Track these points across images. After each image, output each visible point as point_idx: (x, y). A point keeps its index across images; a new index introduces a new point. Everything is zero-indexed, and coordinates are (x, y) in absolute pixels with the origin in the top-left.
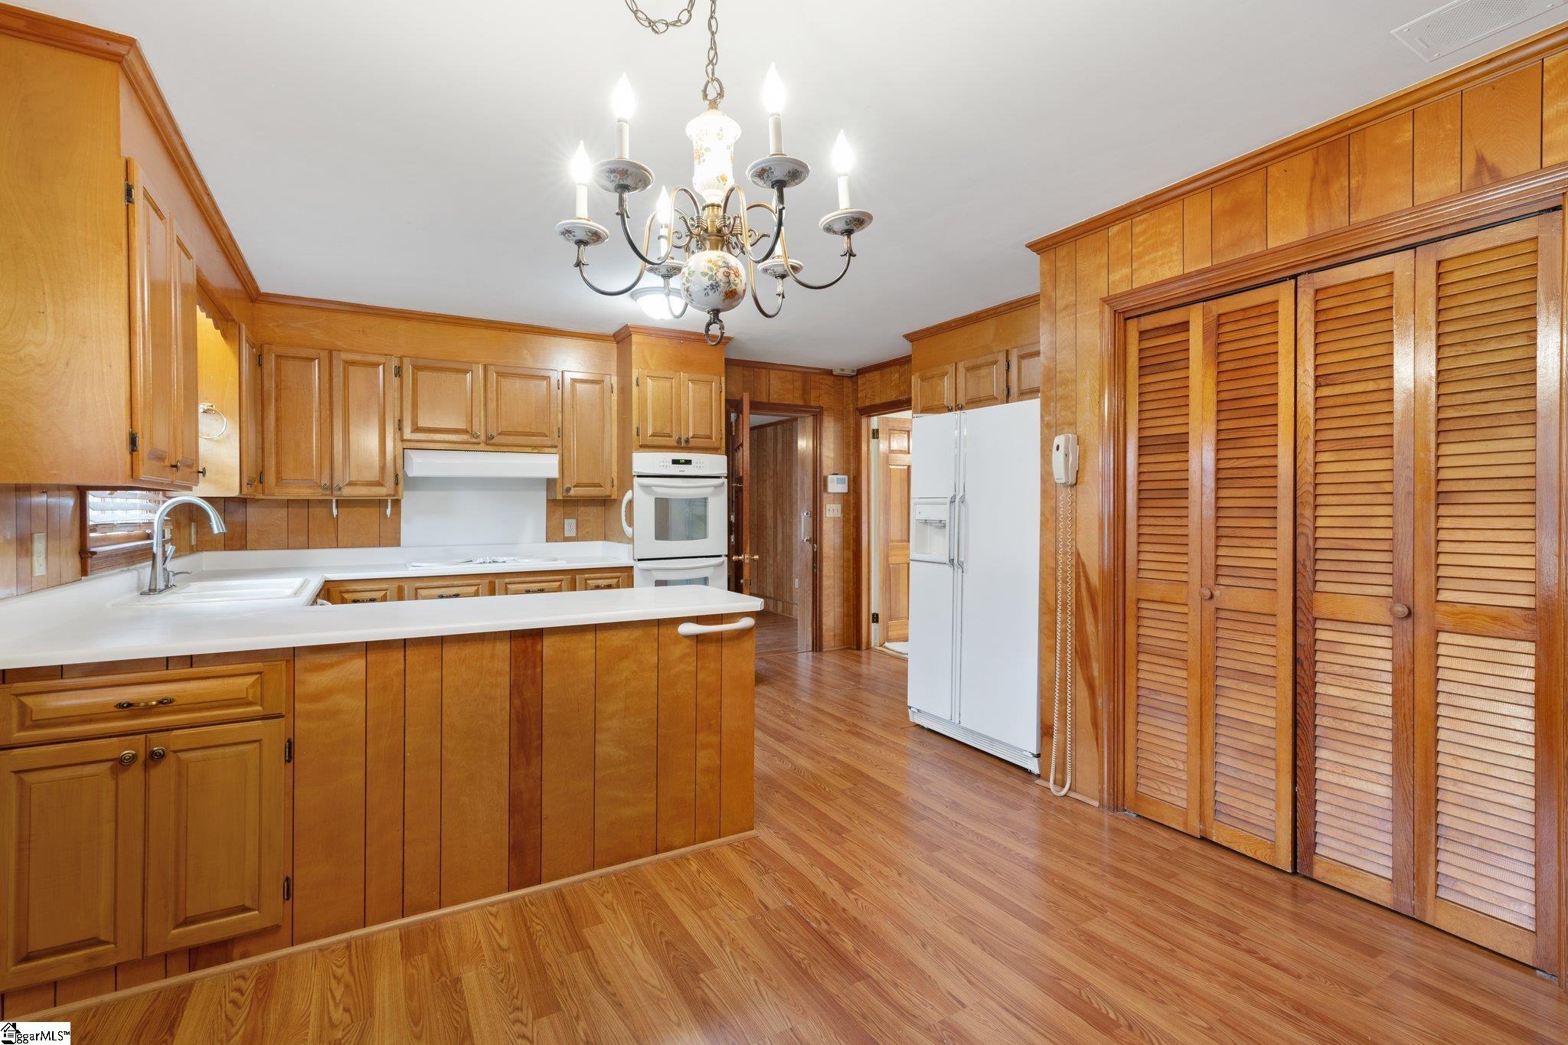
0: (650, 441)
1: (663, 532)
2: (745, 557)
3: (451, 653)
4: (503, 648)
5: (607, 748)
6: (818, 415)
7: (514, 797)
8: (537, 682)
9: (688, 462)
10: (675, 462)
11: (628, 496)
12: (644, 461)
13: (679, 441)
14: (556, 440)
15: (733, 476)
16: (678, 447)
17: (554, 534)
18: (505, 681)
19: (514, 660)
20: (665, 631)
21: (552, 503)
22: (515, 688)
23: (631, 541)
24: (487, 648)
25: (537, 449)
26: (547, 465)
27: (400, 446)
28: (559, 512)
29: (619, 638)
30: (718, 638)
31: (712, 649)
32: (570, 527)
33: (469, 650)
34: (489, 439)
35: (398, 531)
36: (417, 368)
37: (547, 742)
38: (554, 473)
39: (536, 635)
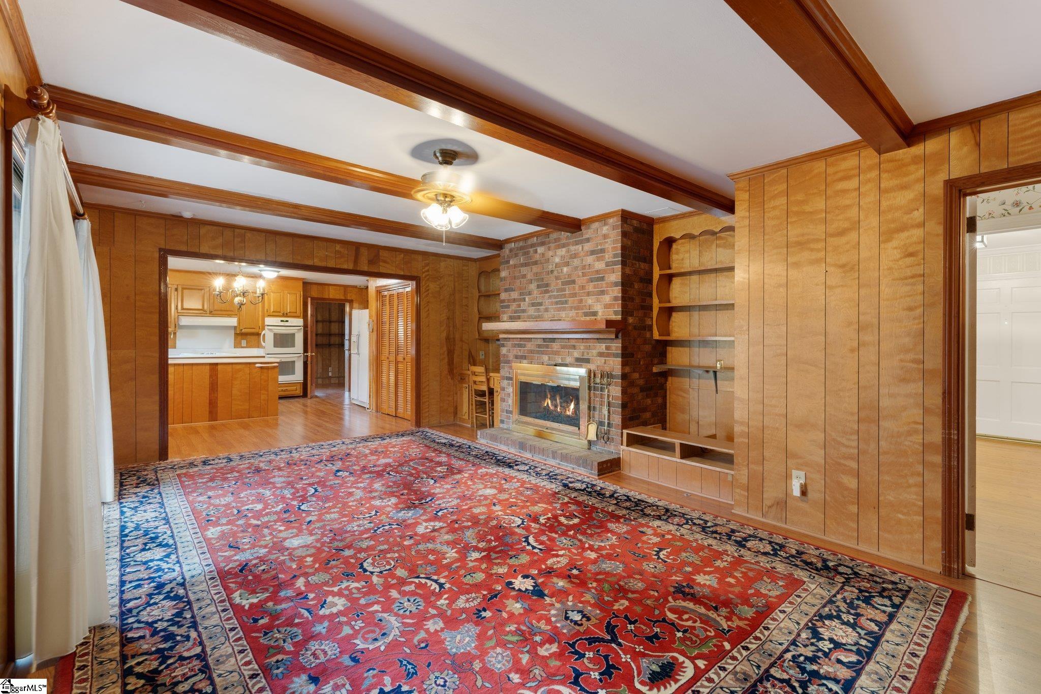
0: (271, 314)
1: (276, 345)
2: (309, 354)
3: (194, 368)
4: (208, 367)
5: (235, 392)
6: (351, 302)
7: (210, 400)
8: (216, 375)
9: (287, 321)
10: (282, 321)
11: (263, 332)
12: (269, 321)
13: (283, 314)
14: (237, 313)
15: (305, 326)
16: (283, 316)
17: (237, 345)
18: (208, 375)
19: (211, 370)
20: (252, 366)
21: (236, 334)
22: (211, 376)
23: (264, 348)
24: (204, 367)
25: (229, 316)
26: (233, 321)
27: (177, 315)
28: (239, 337)
29: (238, 367)
30: (268, 368)
31: (265, 371)
32: (244, 343)
33: (199, 367)
34: (211, 312)
35: (175, 343)
36: (183, 289)
37: (219, 389)
38: (236, 324)
39: (217, 364)
